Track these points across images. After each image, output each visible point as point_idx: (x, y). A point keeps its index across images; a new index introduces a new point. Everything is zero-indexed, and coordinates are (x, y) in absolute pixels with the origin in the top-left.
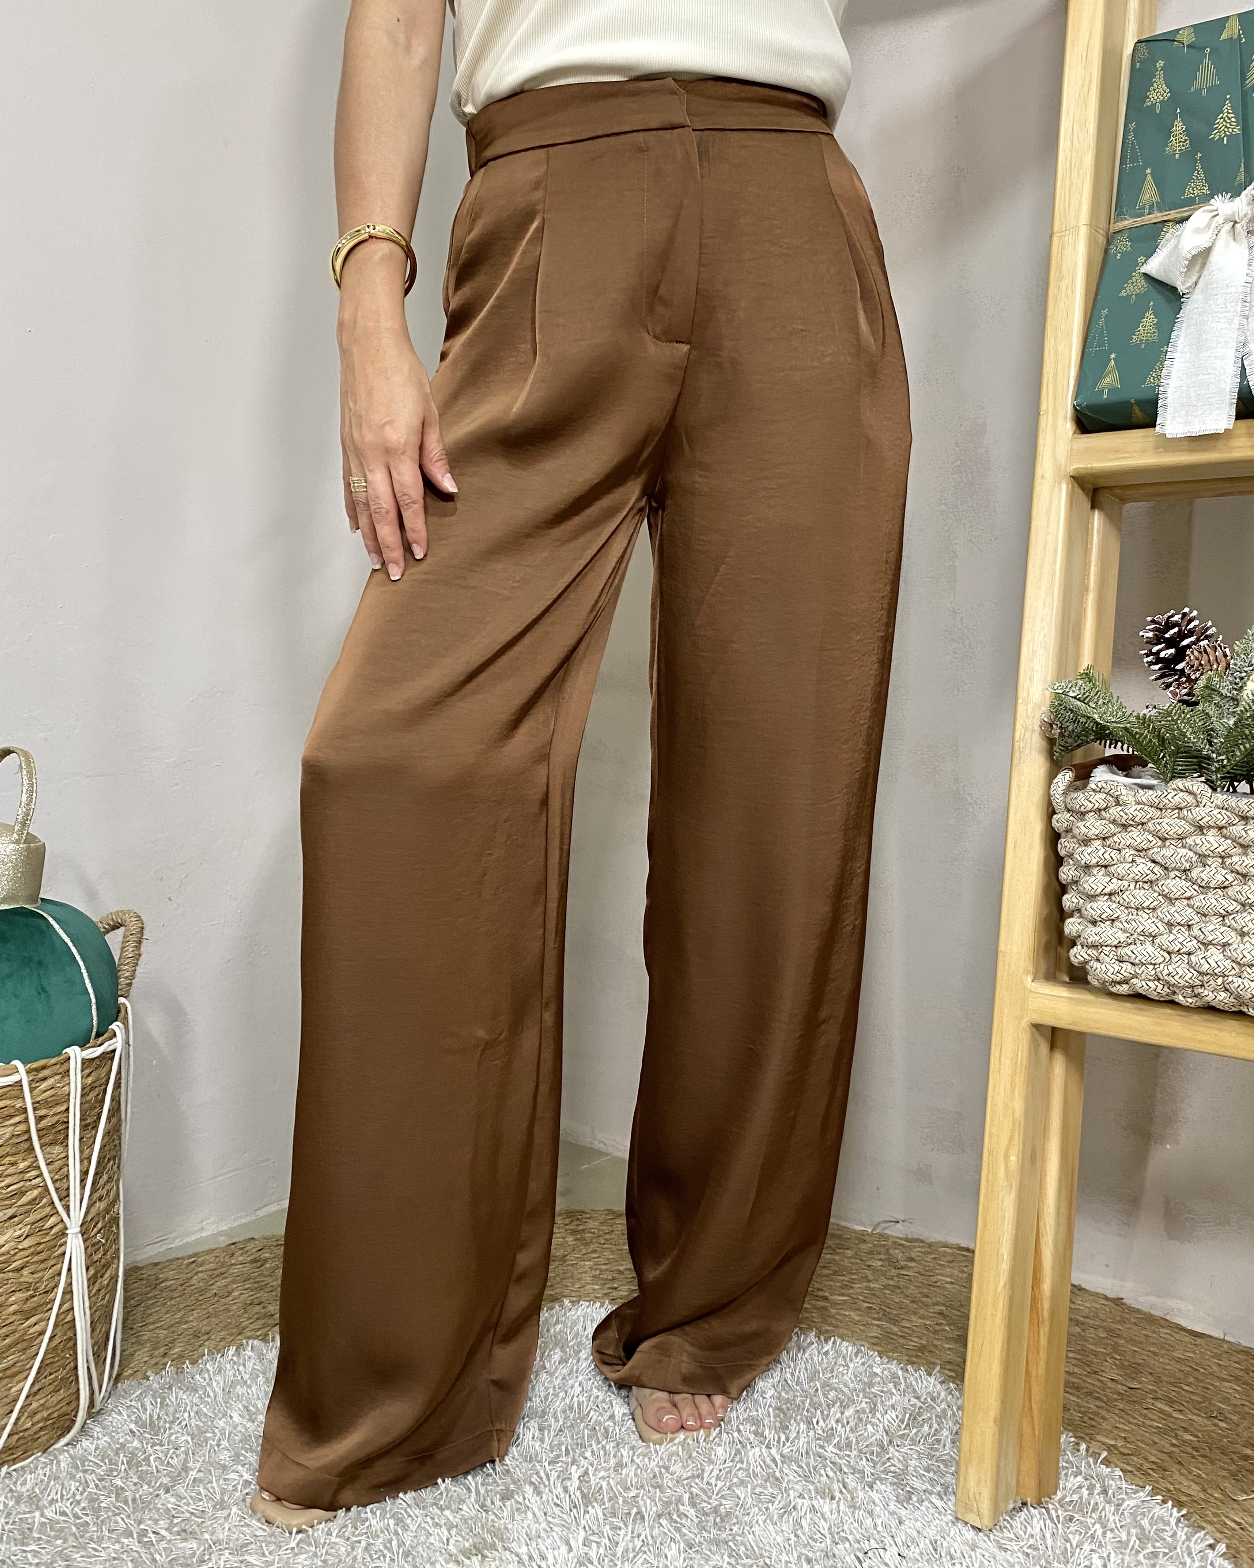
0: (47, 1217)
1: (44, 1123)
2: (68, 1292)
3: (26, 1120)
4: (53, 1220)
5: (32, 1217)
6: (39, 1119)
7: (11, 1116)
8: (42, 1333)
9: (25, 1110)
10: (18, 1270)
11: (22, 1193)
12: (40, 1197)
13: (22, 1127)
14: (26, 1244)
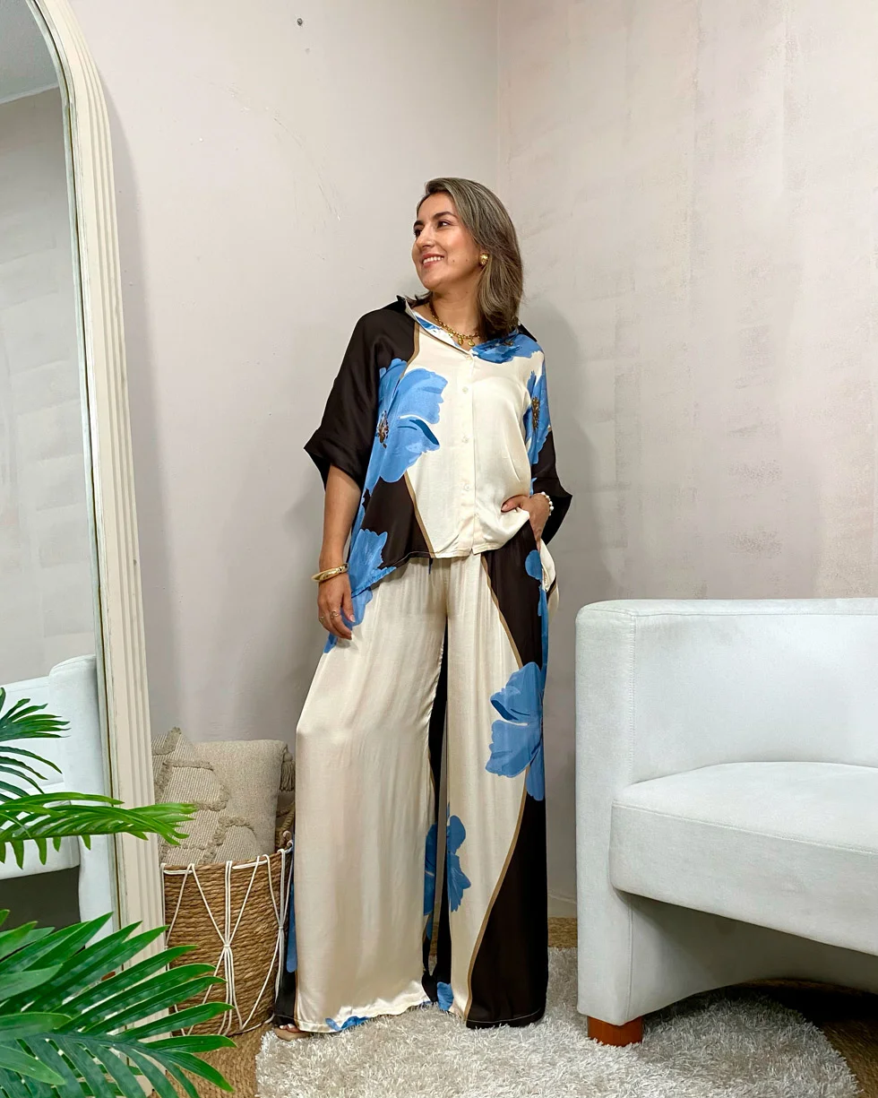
0: (273, 921)
1: (275, 880)
2: (278, 953)
3: (268, 880)
4: (275, 922)
5: (269, 920)
6: (273, 879)
7: (263, 878)
8: (268, 971)
9: (267, 875)
10: (262, 942)
11: (266, 910)
12: (271, 913)
13: (267, 882)
14: (267, 931)
